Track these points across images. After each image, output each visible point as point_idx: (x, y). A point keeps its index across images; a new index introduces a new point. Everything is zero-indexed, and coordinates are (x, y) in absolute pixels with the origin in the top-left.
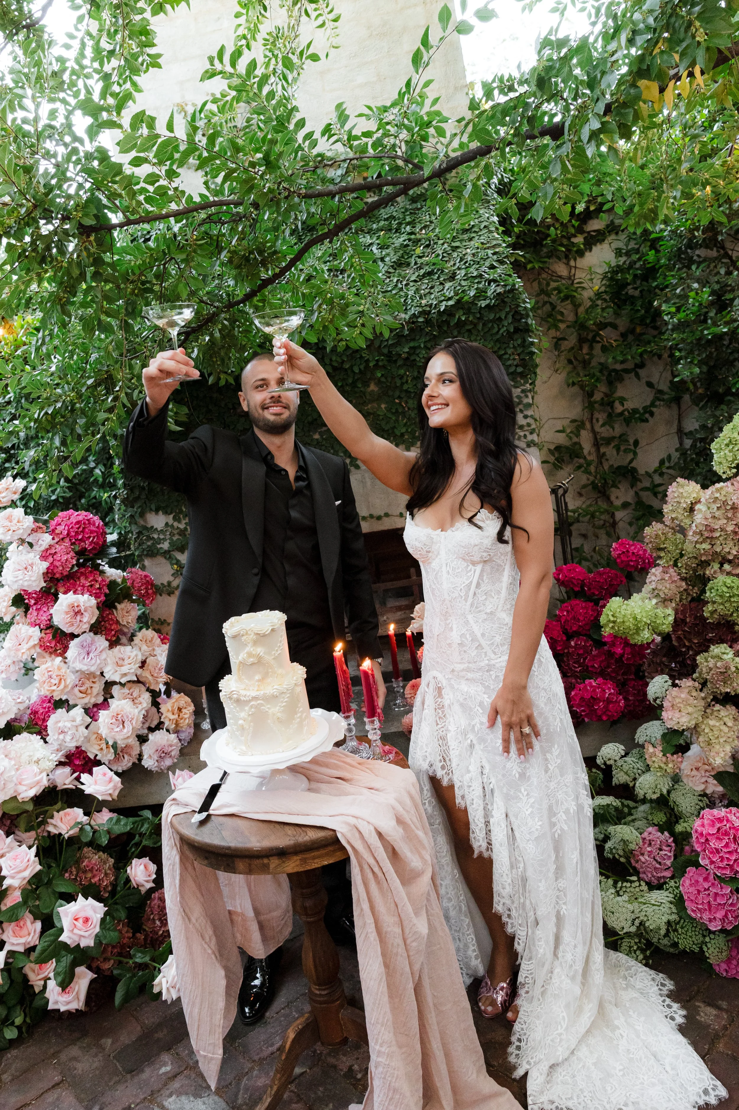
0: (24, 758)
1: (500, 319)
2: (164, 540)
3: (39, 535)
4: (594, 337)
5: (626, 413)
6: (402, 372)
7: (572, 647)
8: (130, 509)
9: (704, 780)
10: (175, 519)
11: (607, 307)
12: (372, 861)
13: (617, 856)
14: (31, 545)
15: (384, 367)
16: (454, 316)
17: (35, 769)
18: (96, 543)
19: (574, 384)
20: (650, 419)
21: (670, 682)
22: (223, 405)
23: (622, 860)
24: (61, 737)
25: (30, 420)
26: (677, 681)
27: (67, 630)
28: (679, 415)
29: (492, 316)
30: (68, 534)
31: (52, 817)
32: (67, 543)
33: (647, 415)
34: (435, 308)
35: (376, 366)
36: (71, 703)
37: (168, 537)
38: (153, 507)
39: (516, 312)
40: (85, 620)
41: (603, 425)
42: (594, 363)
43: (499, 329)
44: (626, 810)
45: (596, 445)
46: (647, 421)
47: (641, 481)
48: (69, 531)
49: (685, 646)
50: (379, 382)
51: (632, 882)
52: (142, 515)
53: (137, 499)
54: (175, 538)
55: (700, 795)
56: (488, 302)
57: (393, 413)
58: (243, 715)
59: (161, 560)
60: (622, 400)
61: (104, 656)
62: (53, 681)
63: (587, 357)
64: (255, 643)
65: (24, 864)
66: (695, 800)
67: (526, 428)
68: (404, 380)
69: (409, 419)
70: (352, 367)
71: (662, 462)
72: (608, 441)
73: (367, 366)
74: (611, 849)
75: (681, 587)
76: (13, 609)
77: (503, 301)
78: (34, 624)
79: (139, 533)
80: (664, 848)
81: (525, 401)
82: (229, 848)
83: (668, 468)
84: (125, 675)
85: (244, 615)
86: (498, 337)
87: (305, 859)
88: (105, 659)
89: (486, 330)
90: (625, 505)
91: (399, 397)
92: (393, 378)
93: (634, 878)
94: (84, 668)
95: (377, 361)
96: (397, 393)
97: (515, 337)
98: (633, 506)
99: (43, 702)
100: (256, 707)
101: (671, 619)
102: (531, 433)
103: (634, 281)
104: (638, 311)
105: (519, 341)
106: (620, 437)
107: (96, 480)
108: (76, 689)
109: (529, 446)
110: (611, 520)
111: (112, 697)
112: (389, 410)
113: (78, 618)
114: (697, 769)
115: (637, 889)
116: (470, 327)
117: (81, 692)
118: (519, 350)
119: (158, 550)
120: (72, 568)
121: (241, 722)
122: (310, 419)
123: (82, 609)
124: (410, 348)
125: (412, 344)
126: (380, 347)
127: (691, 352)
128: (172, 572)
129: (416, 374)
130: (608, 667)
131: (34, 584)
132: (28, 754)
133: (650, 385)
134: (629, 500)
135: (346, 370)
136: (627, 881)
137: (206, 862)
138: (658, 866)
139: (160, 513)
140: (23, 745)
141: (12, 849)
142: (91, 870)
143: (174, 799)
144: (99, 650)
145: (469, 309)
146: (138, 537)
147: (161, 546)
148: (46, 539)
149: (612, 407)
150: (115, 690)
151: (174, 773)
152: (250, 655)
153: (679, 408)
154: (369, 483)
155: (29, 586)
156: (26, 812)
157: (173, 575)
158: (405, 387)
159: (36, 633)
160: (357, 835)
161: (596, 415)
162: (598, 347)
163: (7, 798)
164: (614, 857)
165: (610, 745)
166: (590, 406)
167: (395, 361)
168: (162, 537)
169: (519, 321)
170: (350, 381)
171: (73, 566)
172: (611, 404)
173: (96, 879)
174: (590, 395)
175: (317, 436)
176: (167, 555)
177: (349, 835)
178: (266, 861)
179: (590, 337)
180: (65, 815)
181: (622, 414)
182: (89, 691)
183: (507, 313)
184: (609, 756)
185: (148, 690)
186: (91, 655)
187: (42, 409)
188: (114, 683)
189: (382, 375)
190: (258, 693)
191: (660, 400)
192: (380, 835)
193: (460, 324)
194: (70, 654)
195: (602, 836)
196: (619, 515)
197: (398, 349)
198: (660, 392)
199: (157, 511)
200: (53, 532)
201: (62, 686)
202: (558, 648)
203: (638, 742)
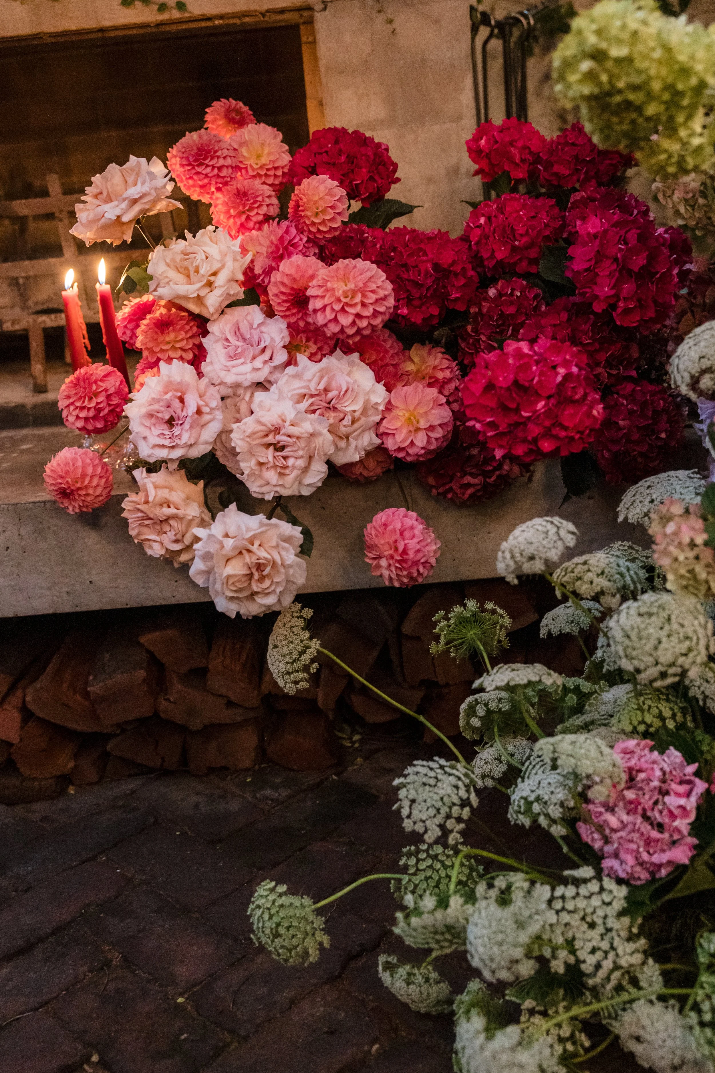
13: (543, 821)
23: (558, 831)
44: (569, 698)
51: (578, 882)
74: (529, 804)
80: (674, 786)
93: (586, 872)
115: (596, 901)
136: (565, 882)
138: (655, 834)
164: (535, 822)
165: (537, 521)
184: (530, 550)
195: (504, 768)
202: (454, 295)
203: (626, 518)
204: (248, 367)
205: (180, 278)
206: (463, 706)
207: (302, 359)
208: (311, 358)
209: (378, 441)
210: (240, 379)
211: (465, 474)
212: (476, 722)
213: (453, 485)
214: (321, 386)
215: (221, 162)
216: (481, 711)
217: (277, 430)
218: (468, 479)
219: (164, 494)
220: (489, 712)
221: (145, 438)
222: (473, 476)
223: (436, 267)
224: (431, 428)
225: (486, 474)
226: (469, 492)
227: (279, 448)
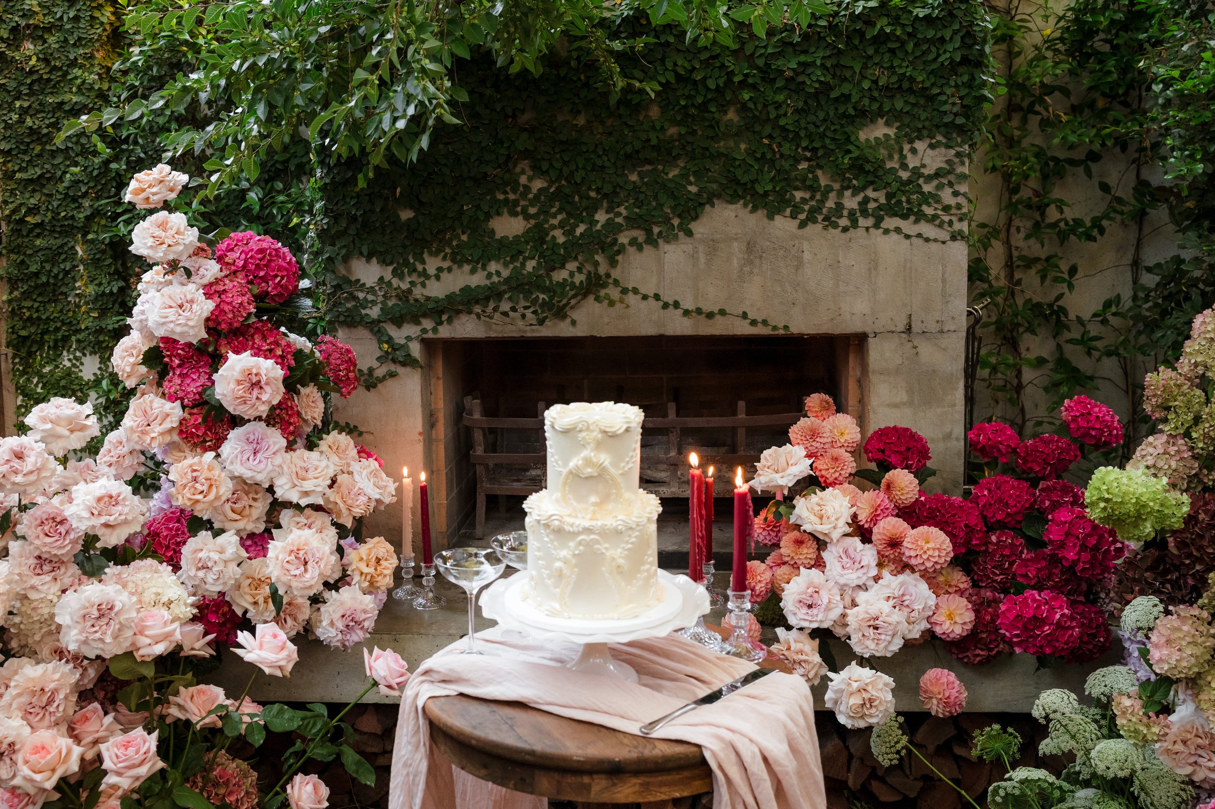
0: (149, 596)
1: (942, 40)
2: (374, 303)
3: (202, 261)
4: (1032, 104)
5: (1062, 224)
6: (781, 98)
7: (992, 543)
8: (328, 248)
9: (1192, 760)
10: (395, 273)
11: (1061, 62)
12: (750, 800)
14: (188, 273)
15: (754, 87)
16: (874, 25)
17: (166, 615)
18: (286, 288)
19: (994, 169)
20: (1098, 237)
21: (1161, 607)
22: (498, 107)
24: (201, 574)
25: (221, 74)
26: (1171, 608)
27: (231, 408)
28: (1139, 240)
29: (930, 34)
30: (244, 267)
31: (176, 693)
32: (240, 279)
33: (1095, 232)
34: (846, 8)
35: (743, 84)
36: (216, 525)
37: (381, 299)
38: (365, 250)
39: (968, 33)
40: (265, 397)
41: (1027, 237)
42: (1025, 143)
43: (939, 55)
44: (1057, 794)
45: (1010, 266)
46: (1094, 239)
47: (1069, 330)
48: (246, 260)
49: (1190, 555)
50: (743, 108)
52: (346, 259)
53: (343, 233)
54: (390, 303)
55: (1183, 782)
56: (927, 11)
57: (757, 159)
58: (564, 553)
59: (363, 333)
60: (1060, 205)
61: (278, 460)
62: (198, 486)
63: (1017, 133)
64: (599, 445)
65: (139, 758)
66: (1175, 788)
67: (954, 211)
68: (782, 112)
69: (778, 172)
70: (705, 79)
71: (1107, 304)
72: (1029, 263)
73: (729, 81)
75: (1192, 468)
76: (143, 369)
77: (951, 14)
78: (172, 398)
79: (337, 287)
81: (960, 170)
82: (532, 753)
83: (1114, 314)
84: (306, 494)
85: (573, 405)
86: (934, 66)
87: (648, 784)
88: (280, 466)
89: (918, 53)
90: (1040, 362)
91: (770, 137)
92: (765, 106)
94: (247, 474)
95: (746, 75)
96: (768, 130)
97: (961, 70)
98: (1051, 365)
99: (169, 520)
100: (588, 545)
101: (1186, 509)
102: (961, 220)
103: (1107, 30)
104: (1109, 73)
105: (965, 78)
106: (1047, 259)
107: (249, 209)
108: (227, 506)
109: (953, 238)
110: (1015, 382)
111: (279, 526)
112: (751, 153)
113: (256, 392)
114: (1184, 742)
116: (891, 45)
117: (233, 511)
118: (963, 92)
119: (362, 317)
120: (247, 318)
121: (558, 564)
122: (629, 149)
123: (264, 379)
124: (799, 63)
125: (802, 58)
126: (752, 55)
127: (1190, 141)
128: (379, 353)
129: (801, 104)
130: (1049, 578)
131: (192, 332)
132: (154, 590)
133: (1105, 188)
134: (1045, 355)
135: (695, 82)
137: (483, 772)
139: (374, 260)
140: (148, 576)
141: (112, 733)
142: (227, 783)
143: (426, 672)
144: (273, 449)
145: (898, 18)
146: (333, 294)
147: (367, 311)
148: (211, 269)
149: (1043, 214)
150: (286, 517)
151: (371, 652)
152: (588, 462)
153: (1140, 230)
154: (702, 259)
155: (182, 334)
156: (142, 679)
157: (378, 359)
158: (782, 122)
159: (175, 411)
160: (733, 757)
161: (1017, 222)
162: (1034, 121)
163: (120, 652)
165: (1057, 690)
166: (1011, 208)
167: (774, 80)
168: (370, 297)
169: (970, 47)
170: (700, 100)
171: (249, 314)
172: (1042, 209)
173: (233, 798)
174: (1016, 190)
175: (634, 178)
176: (374, 327)
177: (721, 755)
178: (586, 780)
179: (1025, 104)
180: (199, 692)
181: (1055, 225)
182: (247, 511)
183: (955, 32)
184: (1054, 707)
185: (335, 524)
186: (259, 455)
187: (244, 60)
188: (288, 505)
189: (751, 98)
190: (594, 523)
191: (1115, 211)
192: (765, 759)
193: (881, 39)
194: (226, 449)
196: (1028, 374)
197: (780, 62)
198: (1119, 200)
199: (369, 258)
200: (220, 260)
201: (211, 496)
202: (974, 542)
203: (1090, 693)
204: (854, 576)
205: (817, 520)
206: (991, 788)
207: (886, 573)
208: (891, 573)
209: (929, 626)
210: (848, 582)
211: (976, 648)
212: (998, 799)
213: (969, 654)
214: (901, 593)
215: (826, 440)
216: (1002, 792)
217: (877, 618)
218: (978, 652)
219: (799, 646)
220: (1007, 794)
221: (795, 614)
222: (982, 650)
223: (966, 526)
224: (965, 623)
225: (991, 650)
226: (978, 659)
227: (876, 628)
